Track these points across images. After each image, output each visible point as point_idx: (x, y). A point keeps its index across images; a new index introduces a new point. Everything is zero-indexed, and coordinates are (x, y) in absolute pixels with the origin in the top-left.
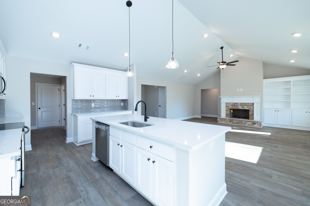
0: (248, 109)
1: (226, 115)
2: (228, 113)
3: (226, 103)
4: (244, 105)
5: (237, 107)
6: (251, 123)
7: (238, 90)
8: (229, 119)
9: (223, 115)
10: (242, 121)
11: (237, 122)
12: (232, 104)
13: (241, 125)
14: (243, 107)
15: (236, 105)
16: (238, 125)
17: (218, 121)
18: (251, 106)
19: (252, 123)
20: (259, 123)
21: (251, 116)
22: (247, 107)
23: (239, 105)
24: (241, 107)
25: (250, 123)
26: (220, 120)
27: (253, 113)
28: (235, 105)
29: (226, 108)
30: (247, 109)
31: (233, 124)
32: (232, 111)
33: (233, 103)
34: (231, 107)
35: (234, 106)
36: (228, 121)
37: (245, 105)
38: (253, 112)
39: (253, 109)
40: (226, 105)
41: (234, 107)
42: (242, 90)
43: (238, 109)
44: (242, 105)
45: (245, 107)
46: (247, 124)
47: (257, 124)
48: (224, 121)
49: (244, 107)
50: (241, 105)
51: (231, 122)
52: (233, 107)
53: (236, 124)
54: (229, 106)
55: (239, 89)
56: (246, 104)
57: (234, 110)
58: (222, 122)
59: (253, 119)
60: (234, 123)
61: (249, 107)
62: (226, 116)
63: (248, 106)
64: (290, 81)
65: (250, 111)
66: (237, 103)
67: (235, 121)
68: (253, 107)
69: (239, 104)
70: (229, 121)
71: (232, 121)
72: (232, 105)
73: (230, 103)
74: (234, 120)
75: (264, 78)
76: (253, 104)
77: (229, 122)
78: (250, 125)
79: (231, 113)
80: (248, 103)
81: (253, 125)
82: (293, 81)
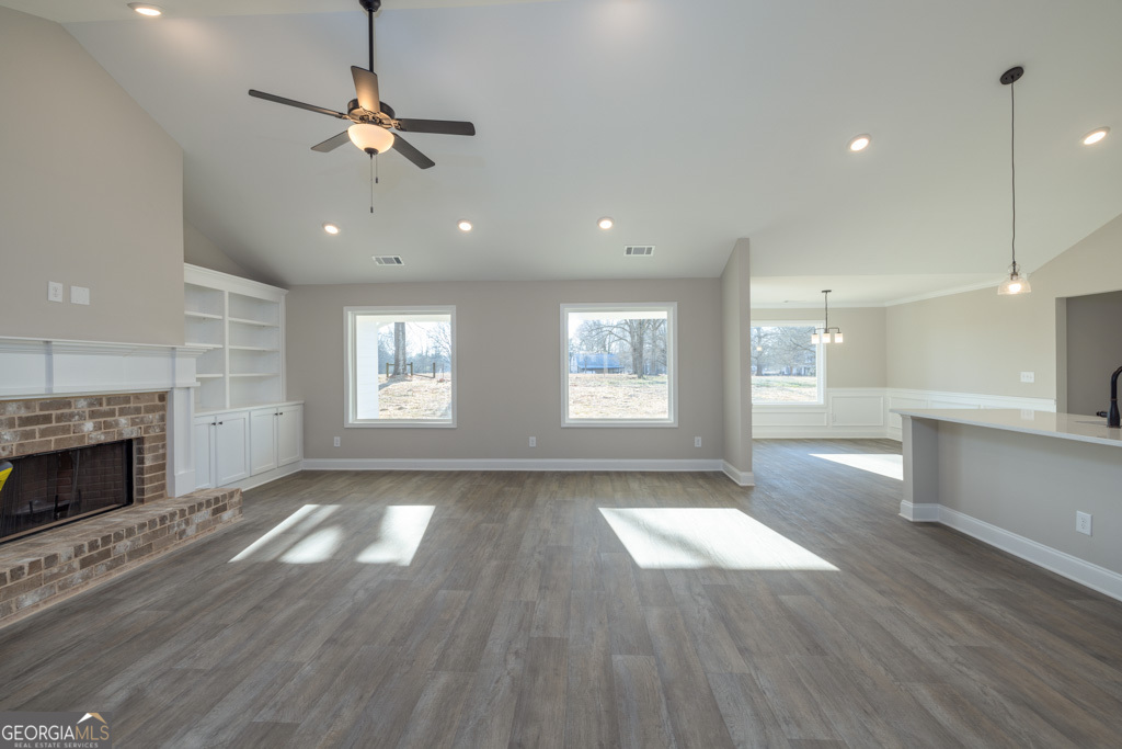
0: (133, 435)
4: (112, 413)
5: (65, 430)
6: (205, 512)
7: (56, 292)
8: (79, 550)
11: (141, 543)
12: (23, 413)
14: (107, 425)
15: (58, 418)
18: (150, 410)
19: (214, 512)
20: (236, 498)
21: (151, 480)
22: (133, 423)
23: (82, 417)
24: (97, 427)
28: (46, 419)
31: (116, 575)
34: (10, 442)
35: (37, 428)
36: (76, 563)
37: (123, 412)
38: (164, 446)
39: (163, 430)
41: (42, 433)
42: (81, 296)
43: (76, 445)
44: (105, 407)
45: (123, 421)
46: (191, 531)
47: (232, 506)
49: (117, 424)
50: (93, 415)
51: (101, 567)
52: (30, 434)
55: (59, 289)
56: (126, 398)
57: (25, 463)
60: (118, 562)
61: (142, 421)
63: (138, 410)
65: (145, 446)
66: (63, 402)
67: (123, 546)
68: (163, 418)
69: (82, 403)
70: (85, 563)
71: (107, 554)
72: (25, 421)
76: (164, 397)
77: (78, 574)
78: (203, 526)
80: (138, 396)
81: (216, 521)
82: (230, 294)
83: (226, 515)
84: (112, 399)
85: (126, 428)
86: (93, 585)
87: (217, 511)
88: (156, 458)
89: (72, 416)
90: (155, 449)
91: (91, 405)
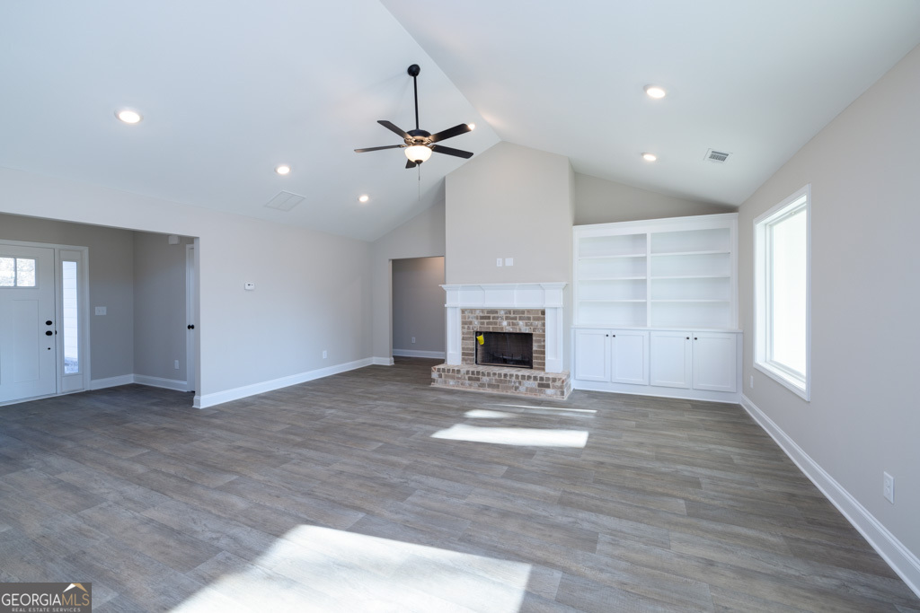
0: (527, 332)
1: (463, 354)
2: (468, 349)
3: (463, 311)
4: (515, 318)
5: (496, 323)
6: (536, 383)
7: (499, 262)
8: (468, 372)
9: (454, 354)
10: (508, 378)
11: (494, 382)
12: (481, 314)
13: (504, 393)
14: (513, 324)
15: (494, 318)
16: (495, 392)
17: (433, 380)
18: (535, 319)
19: (541, 385)
20: (558, 384)
21: (537, 358)
22: (527, 325)
23: (502, 319)
24: (509, 324)
25: (533, 384)
26: (440, 376)
27: (544, 347)
28: (489, 318)
29: (463, 328)
30: (525, 330)
31: (481, 391)
32: (481, 338)
33: (482, 311)
34: (477, 325)
35: (486, 321)
36: (467, 377)
37: (521, 319)
38: (544, 341)
39: (544, 331)
40: (463, 317)
41: (488, 323)
42: (510, 262)
43: (499, 331)
44: (512, 315)
45: (521, 323)
46: (522, 389)
47: (554, 387)
48: (453, 378)
49: (518, 324)
50: (507, 318)
51: (475, 384)
52: (482, 323)
53: (489, 391)
54: (471, 323)
55: (501, 260)
56: (523, 312)
57: (487, 335)
58: (445, 382)
59: (542, 366)
60: (482, 385)
61: (531, 325)
62: (463, 359)
63: (529, 318)
64: (646, 235)
65: (534, 338)
66: (495, 311)
67: (485, 379)
68: (544, 325)
69: (502, 312)
70: (470, 379)
71: (478, 379)
72: (482, 318)
73: (475, 310)
74: (483, 374)
75: (577, 223)
76: (543, 313)
77: (467, 382)
78: (531, 390)
79: (479, 348)
80: (529, 311)
81: (541, 392)
82: (652, 234)
83: (549, 391)
84: (515, 312)
85: (523, 327)
86: (472, 390)
87: (540, 385)
88: (539, 346)
89: (498, 317)
90: (539, 341)
91: (506, 313)
